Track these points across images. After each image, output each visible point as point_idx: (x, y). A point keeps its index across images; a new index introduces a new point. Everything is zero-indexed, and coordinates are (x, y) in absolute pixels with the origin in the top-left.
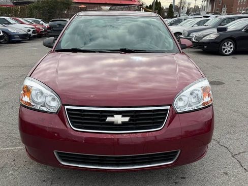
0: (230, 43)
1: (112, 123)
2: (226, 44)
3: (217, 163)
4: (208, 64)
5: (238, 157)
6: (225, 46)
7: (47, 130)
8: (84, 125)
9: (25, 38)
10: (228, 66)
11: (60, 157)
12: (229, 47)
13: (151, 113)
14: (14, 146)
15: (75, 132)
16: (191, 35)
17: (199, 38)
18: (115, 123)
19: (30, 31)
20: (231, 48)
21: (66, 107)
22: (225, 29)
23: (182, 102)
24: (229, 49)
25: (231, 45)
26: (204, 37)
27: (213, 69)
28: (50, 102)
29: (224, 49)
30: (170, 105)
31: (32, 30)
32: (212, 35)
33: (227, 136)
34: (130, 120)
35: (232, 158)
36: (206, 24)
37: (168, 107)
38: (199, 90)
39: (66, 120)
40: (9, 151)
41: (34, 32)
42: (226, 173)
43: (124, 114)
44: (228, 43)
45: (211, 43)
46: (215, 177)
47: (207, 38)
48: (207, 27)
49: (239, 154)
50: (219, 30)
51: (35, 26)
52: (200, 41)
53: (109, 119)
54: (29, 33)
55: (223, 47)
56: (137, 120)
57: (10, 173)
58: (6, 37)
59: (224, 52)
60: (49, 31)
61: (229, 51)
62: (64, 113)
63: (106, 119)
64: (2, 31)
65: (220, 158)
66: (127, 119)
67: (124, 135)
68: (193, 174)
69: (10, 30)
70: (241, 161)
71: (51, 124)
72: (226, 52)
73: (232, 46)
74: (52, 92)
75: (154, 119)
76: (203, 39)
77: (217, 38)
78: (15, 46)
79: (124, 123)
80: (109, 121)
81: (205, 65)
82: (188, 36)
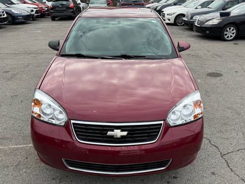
0: (232, 28)
1: (112, 137)
2: (228, 29)
3: (206, 163)
4: (209, 51)
5: (226, 157)
6: (227, 31)
7: (56, 141)
8: (88, 138)
9: (28, 19)
10: (228, 54)
11: (68, 163)
12: (231, 33)
13: (147, 128)
14: (25, 144)
15: (81, 144)
16: (194, 18)
17: (202, 23)
18: (115, 137)
19: (32, 11)
20: (233, 33)
21: (72, 121)
22: (228, 14)
23: (176, 116)
24: (231, 34)
25: (233, 30)
26: (207, 21)
27: (213, 57)
28: (58, 115)
29: (226, 35)
30: (164, 120)
31: (35, 10)
32: (214, 20)
33: (219, 135)
34: (128, 134)
35: (221, 158)
36: (209, 6)
37: (162, 122)
38: (191, 105)
39: (72, 133)
40: (22, 148)
41: (37, 12)
42: (213, 174)
43: (122, 129)
44: (230, 29)
45: (213, 28)
46: (203, 176)
47: (210, 23)
48: (210, 10)
49: (227, 154)
50: (222, 15)
51: (37, 5)
52: (203, 26)
53: (109, 133)
54: (32, 13)
55: (225, 33)
56: (134, 134)
57: (24, 171)
58: (10, 19)
59: (226, 37)
60: (52, 11)
61: (231, 36)
62: (70, 127)
63: (107, 133)
64: (6, 12)
65: (210, 158)
66: (125, 133)
67: (123, 148)
68: (184, 174)
69: (13, 11)
70: (229, 162)
71: (60, 136)
72: (228, 37)
73: (235, 31)
74: (59, 107)
75: (149, 133)
76: (206, 24)
77: (219, 23)
78: (19, 29)
79: (122, 137)
80: (110, 134)
81: (206, 52)
82: (191, 18)
